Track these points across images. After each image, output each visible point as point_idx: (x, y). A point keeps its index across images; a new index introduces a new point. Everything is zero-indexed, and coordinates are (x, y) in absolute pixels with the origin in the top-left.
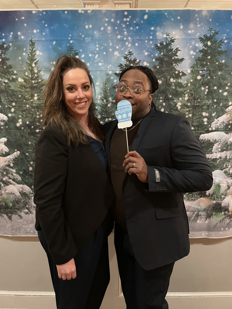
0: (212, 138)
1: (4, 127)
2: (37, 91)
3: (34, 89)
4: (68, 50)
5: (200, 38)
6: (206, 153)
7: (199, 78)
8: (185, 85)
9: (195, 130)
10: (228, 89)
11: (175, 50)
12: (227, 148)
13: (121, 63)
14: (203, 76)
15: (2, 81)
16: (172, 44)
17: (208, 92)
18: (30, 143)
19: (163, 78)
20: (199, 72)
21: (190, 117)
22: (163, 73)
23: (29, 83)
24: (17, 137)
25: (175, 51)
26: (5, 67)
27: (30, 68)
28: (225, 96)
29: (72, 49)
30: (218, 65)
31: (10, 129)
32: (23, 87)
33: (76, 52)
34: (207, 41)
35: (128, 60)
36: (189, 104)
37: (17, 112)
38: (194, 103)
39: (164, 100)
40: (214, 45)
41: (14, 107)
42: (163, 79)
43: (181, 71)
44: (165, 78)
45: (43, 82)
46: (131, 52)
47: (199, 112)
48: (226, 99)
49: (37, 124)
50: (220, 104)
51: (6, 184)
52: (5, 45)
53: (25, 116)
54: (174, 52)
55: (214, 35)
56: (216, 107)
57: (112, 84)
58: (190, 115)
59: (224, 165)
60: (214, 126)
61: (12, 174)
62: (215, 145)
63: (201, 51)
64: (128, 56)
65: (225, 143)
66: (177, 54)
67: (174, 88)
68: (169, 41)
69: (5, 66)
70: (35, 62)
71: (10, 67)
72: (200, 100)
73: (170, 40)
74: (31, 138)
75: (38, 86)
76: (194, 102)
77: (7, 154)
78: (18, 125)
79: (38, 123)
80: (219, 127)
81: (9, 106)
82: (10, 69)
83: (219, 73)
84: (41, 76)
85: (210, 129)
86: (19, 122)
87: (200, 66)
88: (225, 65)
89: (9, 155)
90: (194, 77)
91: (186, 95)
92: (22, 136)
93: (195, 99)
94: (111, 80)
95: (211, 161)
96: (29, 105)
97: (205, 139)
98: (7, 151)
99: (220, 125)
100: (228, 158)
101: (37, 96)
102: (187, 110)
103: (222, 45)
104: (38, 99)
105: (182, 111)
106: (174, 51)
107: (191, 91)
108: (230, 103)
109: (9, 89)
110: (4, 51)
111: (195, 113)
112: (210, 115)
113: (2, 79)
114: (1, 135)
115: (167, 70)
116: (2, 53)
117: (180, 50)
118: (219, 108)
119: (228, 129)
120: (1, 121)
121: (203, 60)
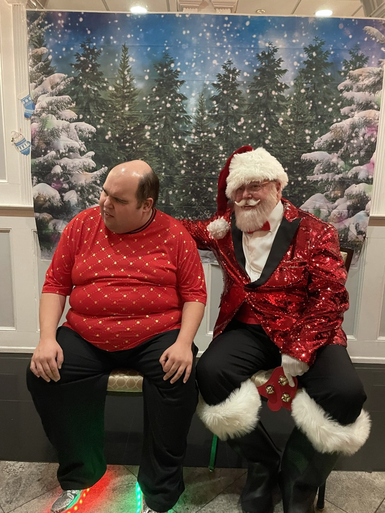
0: (314, 159)
1: (92, 139)
2: (129, 101)
3: (125, 98)
4: (164, 57)
6: (307, 174)
8: (288, 99)
9: (296, 149)
10: (333, 105)
11: (278, 60)
12: (329, 169)
13: (220, 73)
14: (307, 89)
15: (91, 89)
16: (274, 54)
17: (312, 107)
18: (119, 158)
20: (303, 84)
21: (292, 135)
22: (265, 85)
23: (120, 92)
24: (106, 151)
26: (95, 74)
27: (122, 75)
28: (329, 112)
29: (168, 57)
30: (323, 78)
31: (99, 142)
32: (113, 96)
33: (172, 59)
34: (312, 52)
35: (227, 70)
36: (291, 120)
37: (106, 123)
39: (265, 114)
40: (320, 56)
41: (103, 117)
42: (264, 91)
43: (283, 84)
44: (267, 90)
45: (136, 91)
46: (230, 61)
47: (302, 129)
48: (330, 116)
49: (127, 137)
50: (324, 121)
51: (91, 203)
52: (96, 50)
53: (114, 128)
55: (320, 46)
56: (320, 124)
57: (209, 95)
58: (293, 132)
59: (325, 188)
60: (316, 144)
61: (99, 192)
62: (317, 165)
63: (305, 63)
64: (227, 66)
65: (328, 163)
66: (280, 65)
67: (276, 101)
69: (95, 72)
70: (127, 69)
71: (101, 74)
72: (304, 115)
73: (272, 49)
74: (120, 153)
75: (130, 96)
76: (297, 118)
77: (94, 170)
78: (107, 137)
79: (129, 136)
80: (322, 146)
81: (98, 116)
82: (100, 76)
83: (325, 87)
84: (134, 84)
85: (313, 148)
87: (304, 78)
88: (331, 78)
89: (96, 171)
90: (298, 90)
91: (289, 110)
92: (111, 150)
93: (298, 114)
94: (209, 90)
95: (311, 184)
96: (119, 116)
97: (307, 160)
98: (94, 166)
99: (323, 144)
100: (330, 180)
101: (128, 107)
102: (290, 126)
103: (328, 57)
104: (130, 110)
105: (284, 127)
106: (277, 62)
107: (294, 105)
108: (335, 120)
109: (98, 98)
110: (95, 56)
111: (297, 130)
112: (313, 132)
113: (91, 86)
114: (89, 149)
115: (269, 82)
116: (92, 59)
117: (283, 61)
118: (323, 125)
119: (331, 149)
120: (89, 133)
121: (308, 72)
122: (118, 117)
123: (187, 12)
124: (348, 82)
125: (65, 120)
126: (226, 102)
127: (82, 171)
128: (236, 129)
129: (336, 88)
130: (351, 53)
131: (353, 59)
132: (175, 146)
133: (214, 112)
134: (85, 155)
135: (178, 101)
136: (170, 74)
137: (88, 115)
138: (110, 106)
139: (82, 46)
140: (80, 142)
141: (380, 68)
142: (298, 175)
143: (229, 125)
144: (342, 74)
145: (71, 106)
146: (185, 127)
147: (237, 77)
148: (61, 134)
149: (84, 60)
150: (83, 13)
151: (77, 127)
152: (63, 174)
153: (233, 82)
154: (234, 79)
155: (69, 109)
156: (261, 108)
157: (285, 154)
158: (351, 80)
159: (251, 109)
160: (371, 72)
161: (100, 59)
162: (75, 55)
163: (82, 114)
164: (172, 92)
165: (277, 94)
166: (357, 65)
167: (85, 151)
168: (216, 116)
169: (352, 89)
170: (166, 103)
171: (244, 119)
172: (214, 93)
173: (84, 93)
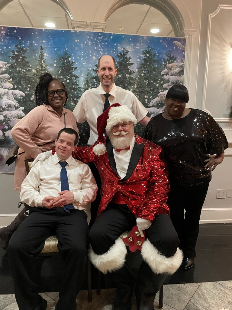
0: (150, 111)
1: (23, 100)
4: (65, 54)
5: (143, 52)
7: (143, 75)
8: (135, 79)
10: (159, 83)
14: (145, 74)
15: (22, 71)
16: (127, 54)
17: (148, 84)
19: (121, 73)
20: (142, 71)
22: (122, 71)
23: (39, 73)
24: (31, 107)
26: (24, 62)
27: (40, 63)
28: (157, 86)
29: (67, 54)
30: (153, 68)
31: (27, 101)
32: (35, 75)
33: (69, 55)
34: (147, 54)
36: (137, 90)
37: (31, 90)
40: (151, 56)
41: (29, 87)
43: (132, 71)
44: (123, 74)
47: (143, 95)
48: (157, 88)
50: (154, 91)
52: (24, 49)
54: (128, 59)
55: (150, 51)
56: (152, 93)
57: (92, 76)
60: (151, 104)
62: (152, 115)
63: (143, 59)
66: (130, 60)
67: (128, 80)
70: (43, 60)
71: (28, 62)
72: (144, 88)
73: (125, 52)
76: (140, 89)
78: (32, 99)
81: (26, 87)
83: (154, 73)
84: (48, 69)
85: (149, 106)
86: (32, 97)
87: (143, 68)
88: (157, 68)
90: (140, 74)
91: (136, 85)
92: (34, 106)
93: (140, 87)
94: (91, 73)
99: (155, 103)
103: (155, 57)
107: (138, 82)
108: (160, 91)
109: (26, 76)
110: (24, 52)
111: (140, 96)
112: (149, 97)
113: (21, 69)
114: (20, 105)
115: (124, 70)
116: (22, 53)
117: (131, 58)
118: (154, 93)
119: (159, 106)
120: (21, 96)
121: (145, 65)
123: (78, 30)
124: (166, 70)
125: (6, 88)
127: (17, 119)
129: (160, 73)
130: (167, 55)
131: (169, 58)
132: (72, 104)
133: (94, 86)
134: (18, 109)
135: (74, 79)
136: (69, 64)
137: (20, 86)
138: (33, 81)
139: (16, 46)
140: (15, 101)
141: (183, 63)
144: (163, 66)
145: (10, 81)
146: (78, 93)
148: (3, 97)
149: (17, 54)
150: (16, 28)
151: (13, 93)
152: (5, 121)
155: (8, 82)
158: (168, 69)
160: (178, 65)
161: (26, 54)
162: (12, 51)
163: (16, 85)
164: (70, 73)
166: (171, 62)
167: (18, 107)
169: (168, 74)
170: (67, 80)
172: (94, 75)
173: (18, 73)
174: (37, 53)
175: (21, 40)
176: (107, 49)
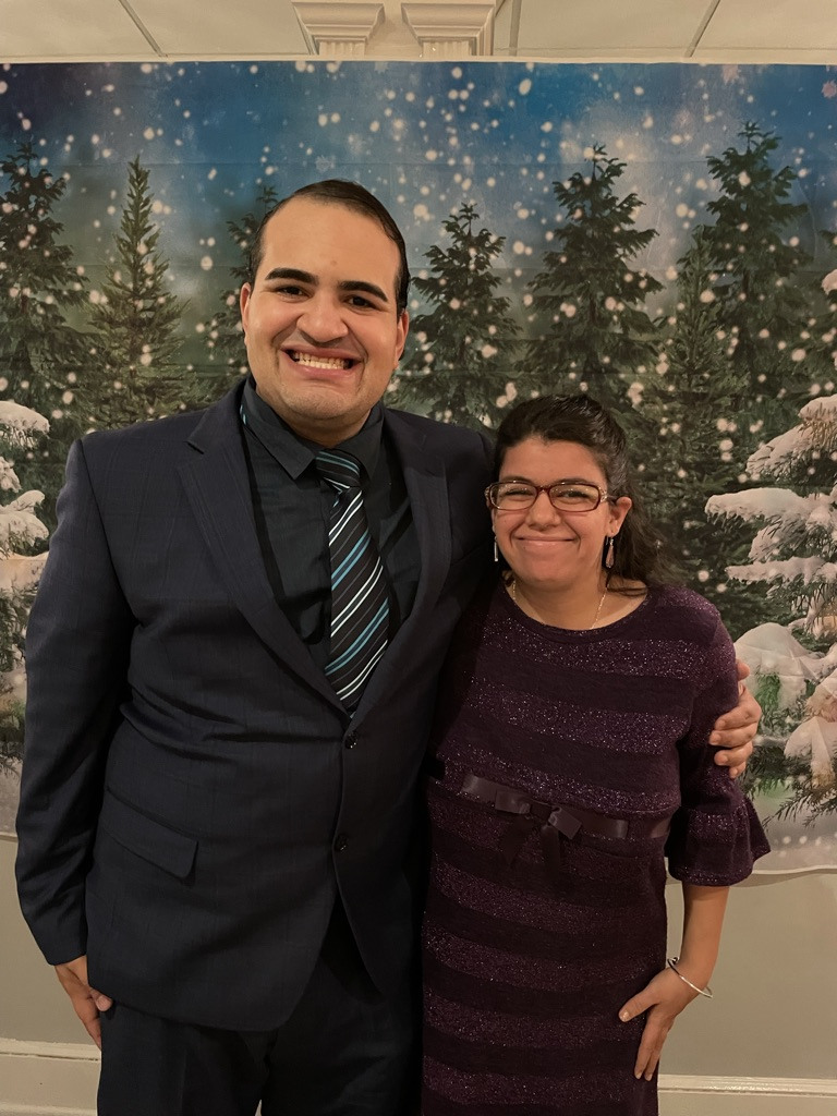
0: (749, 511)
1: (38, 453)
2: (151, 336)
3: (140, 326)
4: (258, 199)
5: (713, 162)
6: (728, 562)
7: (707, 296)
8: (659, 322)
9: (689, 481)
10: (809, 339)
11: (625, 202)
12: (803, 545)
13: (436, 244)
14: (720, 291)
15: (35, 299)
16: (612, 183)
17: (737, 349)
19: (579, 294)
20: (707, 276)
21: (674, 435)
22: (582, 279)
23: (123, 308)
25: (625, 205)
26: (47, 253)
27: (131, 257)
28: (796, 363)
29: (272, 197)
30: (774, 252)
31: (57, 461)
32: (104, 320)
34: (737, 173)
35: (459, 236)
36: (671, 388)
37: (81, 403)
38: (689, 386)
39: (585, 371)
40: (762, 185)
41: (72, 387)
42: (579, 299)
43: (642, 275)
44: (590, 296)
45: (173, 305)
46: (470, 210)
47: (705, 416)
48: (798, 375)
50: (778, 392)
52: (48, 180)
53: (107, 419)
54: (619, 210)
55: (760, 152)
56: (764, 401)
58: (676, 428)
59: (793, 607)
60: (755, 466)
62: (760, 533)
63: (713, 206)
64: (461, 223)
65: (796, 527)
66: (632, 216)
67: (618, 330)
68: (604, 169)
69: (48, 249)
70: (146, 237)
71: (65, 253)
72: (711, 374)
73: (605, 166)
75: (156, 320)
76: (690, 383)
77: (41, 547)
80: (774, 470)
81: (55, 383)
82: (63, 259)
83: (779, 283)
84: (168, 284)
87: (711, 256)
88: (803, 254)
90: (690, 294)
91: (663, 357)
93: (692, 371)
95: (743, 591)
96: (121, 382)
97: (725, 514)
98: (42, 536)
99: (778, 464)
100: (806, 581)
101: (152, 352)
102: (665, 407)
103: (789, 186)
104: (154, 363)
105: (645, 410)
106: (621, 206)
107: (678, 341)
108: (815, 389)
109: (57, 328)
110: (45, 197)
112: (744, 428)
113: (35, 292)
114: (26, 482)
115: (594, 271)
116: (38, 207)
117: (640, 203)
118: (773, 404)
119: (806, 480)
120: (29, 436)
121: (723, 237)
122: (118, 385)
123: (333, 55)
126: (457, 335)
127: (5, 552)
128: (492, 420)
129: (817, 286)
133: (420, 368)
134: (14, 503)
137: (23, 379)
138: (93, 351)
139: (5, 169)
142: (697, 562)
143: (470, 406)
147: (492, 257)
149: (14, 211)
150: (7, 68)
153: (481, 273)
154: (481, 264)
156: (571, 352)
157: (654, 495)
159: (538, 356)
161: (60, 210)
163: (7, 377)
165: (621, 307)
167: (16, 491)
168: (428, 378)
171: (516, 387)
172: (420, 308)
173: (13, 313)
174: (110, 202)
175: (29, 132)
176: (496, 159)
